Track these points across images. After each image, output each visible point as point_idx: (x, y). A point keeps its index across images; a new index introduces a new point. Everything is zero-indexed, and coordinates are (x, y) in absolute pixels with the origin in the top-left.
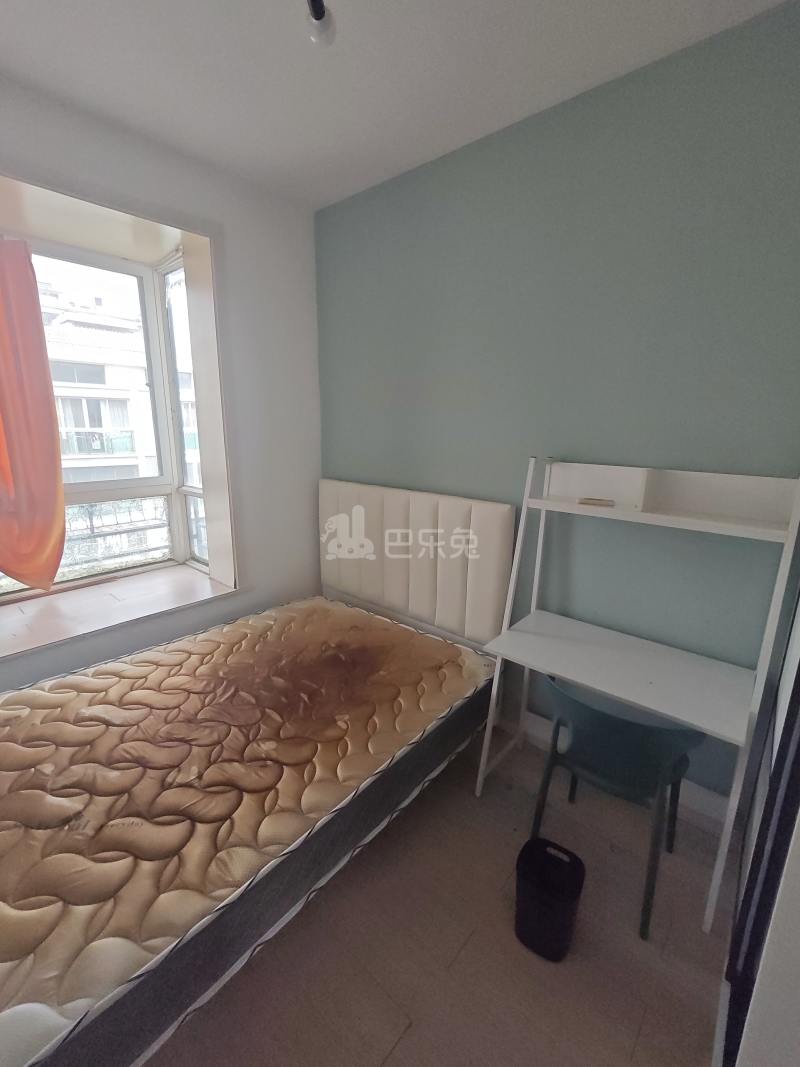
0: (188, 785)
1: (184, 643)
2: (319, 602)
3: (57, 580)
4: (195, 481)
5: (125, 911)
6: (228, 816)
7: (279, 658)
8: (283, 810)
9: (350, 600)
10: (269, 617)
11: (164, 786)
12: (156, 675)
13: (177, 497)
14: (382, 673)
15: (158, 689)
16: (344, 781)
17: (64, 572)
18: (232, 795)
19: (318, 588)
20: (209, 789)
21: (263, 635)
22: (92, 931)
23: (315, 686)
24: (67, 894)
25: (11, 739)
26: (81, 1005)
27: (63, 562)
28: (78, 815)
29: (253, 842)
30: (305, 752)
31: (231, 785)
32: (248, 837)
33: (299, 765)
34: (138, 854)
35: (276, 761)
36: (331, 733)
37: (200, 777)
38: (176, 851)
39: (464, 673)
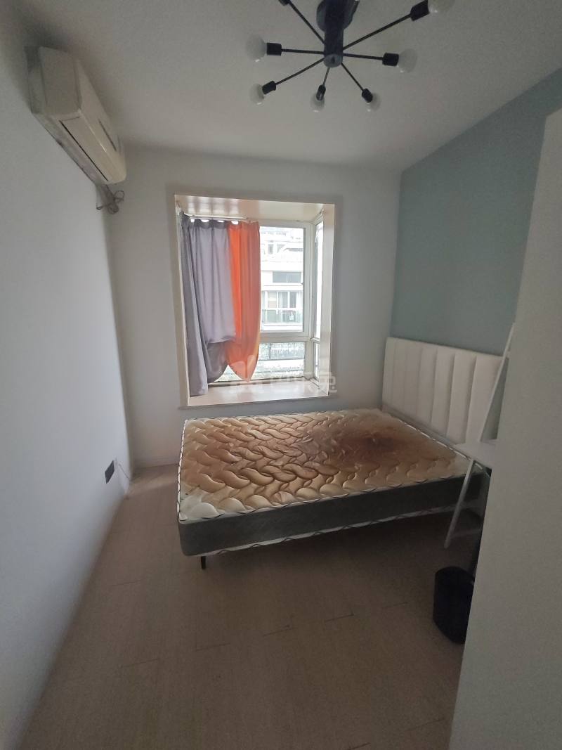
0: (277, 467)
1: (298, 416)
2: (376, 411)
3: (252, 378)
4: (318, 335)
5: (243, 494)
6: (288, 482)
7: (339, 432)
8: (312, 488)
9: (395, 413)
10: (342, 414)
11: (268, 464)
12: (280, 425)
13: (310, 343)
14: (394, 453)
15: (279, 431)
16: (345, 488)
17: (255, 376)
18: (293, 476)
19: (380, 405)
20: (284, 470)
21: (336, 421)
22: (231, 495)
23: (351, 448)
24: (228, 482)
25: (223, 432)
26: (223, 512)
27: (256, 370)
28: (236, 462)
29: (294, 493)
30: (332, 472)
31: (294, 472)
32: (293, 491)
33: (326, 476)
34: (252, 480)
35: (316, 471)
36: (349, 469)
37: (283, 466)
38: (265, 485)
39: (449, 467)
